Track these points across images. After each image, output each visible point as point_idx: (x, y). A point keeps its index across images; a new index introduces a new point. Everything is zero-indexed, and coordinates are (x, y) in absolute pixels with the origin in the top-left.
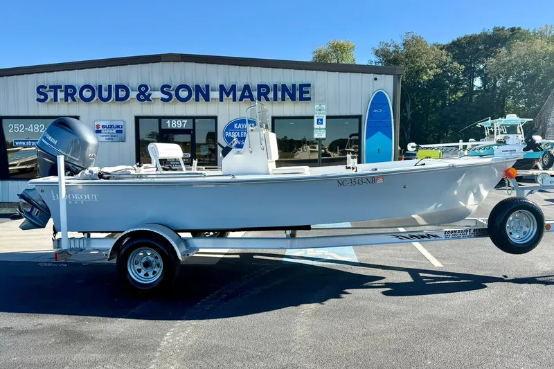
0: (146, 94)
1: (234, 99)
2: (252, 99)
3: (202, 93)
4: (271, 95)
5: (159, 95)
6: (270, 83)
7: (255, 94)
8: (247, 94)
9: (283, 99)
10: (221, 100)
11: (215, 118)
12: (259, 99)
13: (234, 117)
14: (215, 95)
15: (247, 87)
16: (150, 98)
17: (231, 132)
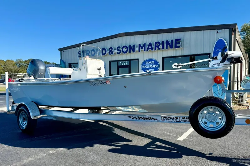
0: (112, 51)
1: (145, 51)
2: (152, 50)
3: (132, 49)
4: (161, 47)
5: (116, 51)
6: (161, 41)
7: (154, 47)
8: (150, 47)
9: (167, 48)
10: (139, 51)
11: (138, 60)
12: (155, 49)
13: (146, 58)
14: (137, 49)
15: (150, 44)
16: (113, 53)
17: (144, 65)
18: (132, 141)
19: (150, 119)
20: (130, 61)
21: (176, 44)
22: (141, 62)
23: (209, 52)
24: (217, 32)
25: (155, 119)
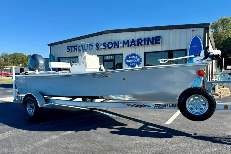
0: (98, 47)
1: (128, 46)
2: (135, 46)
3: (116, 44)
4: (143, 43)
5: (102, 47)
6: (143, 38)
7: (136, 43)
8: (133, 43)
9: (148, 44)
10: (123, 47)
11: (122, 54)
12: (138, 45)
13: (129, 53)
14: (121, 45)
15: (133, 40)
16: (99, 48)
17: (128, 60)
18: (127, 125)
19: (144, 106)
20: (114, 55)
21: (156, 40)
22: (124, 57)
23: (186, 48)
24: (193, 31)
25: (148, 106)
